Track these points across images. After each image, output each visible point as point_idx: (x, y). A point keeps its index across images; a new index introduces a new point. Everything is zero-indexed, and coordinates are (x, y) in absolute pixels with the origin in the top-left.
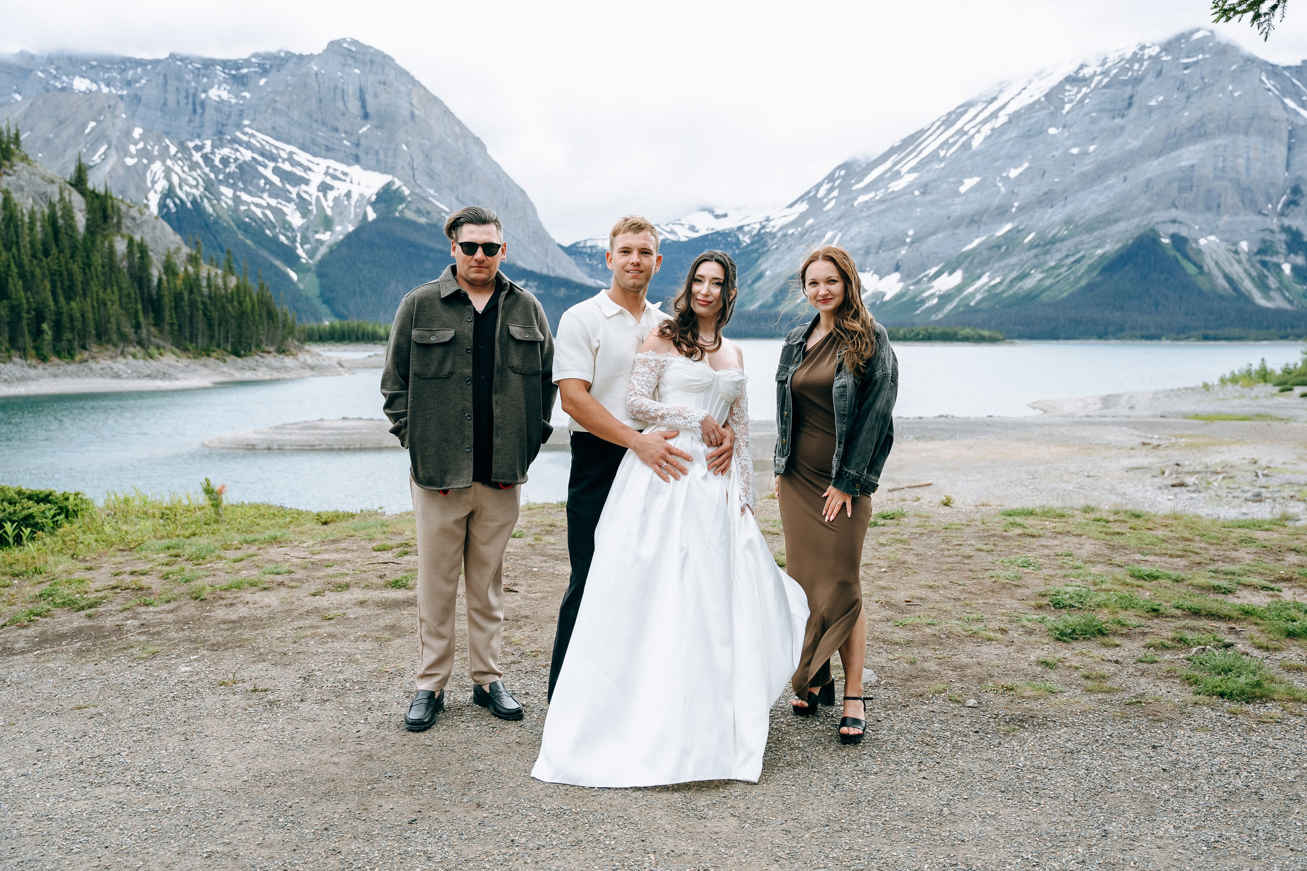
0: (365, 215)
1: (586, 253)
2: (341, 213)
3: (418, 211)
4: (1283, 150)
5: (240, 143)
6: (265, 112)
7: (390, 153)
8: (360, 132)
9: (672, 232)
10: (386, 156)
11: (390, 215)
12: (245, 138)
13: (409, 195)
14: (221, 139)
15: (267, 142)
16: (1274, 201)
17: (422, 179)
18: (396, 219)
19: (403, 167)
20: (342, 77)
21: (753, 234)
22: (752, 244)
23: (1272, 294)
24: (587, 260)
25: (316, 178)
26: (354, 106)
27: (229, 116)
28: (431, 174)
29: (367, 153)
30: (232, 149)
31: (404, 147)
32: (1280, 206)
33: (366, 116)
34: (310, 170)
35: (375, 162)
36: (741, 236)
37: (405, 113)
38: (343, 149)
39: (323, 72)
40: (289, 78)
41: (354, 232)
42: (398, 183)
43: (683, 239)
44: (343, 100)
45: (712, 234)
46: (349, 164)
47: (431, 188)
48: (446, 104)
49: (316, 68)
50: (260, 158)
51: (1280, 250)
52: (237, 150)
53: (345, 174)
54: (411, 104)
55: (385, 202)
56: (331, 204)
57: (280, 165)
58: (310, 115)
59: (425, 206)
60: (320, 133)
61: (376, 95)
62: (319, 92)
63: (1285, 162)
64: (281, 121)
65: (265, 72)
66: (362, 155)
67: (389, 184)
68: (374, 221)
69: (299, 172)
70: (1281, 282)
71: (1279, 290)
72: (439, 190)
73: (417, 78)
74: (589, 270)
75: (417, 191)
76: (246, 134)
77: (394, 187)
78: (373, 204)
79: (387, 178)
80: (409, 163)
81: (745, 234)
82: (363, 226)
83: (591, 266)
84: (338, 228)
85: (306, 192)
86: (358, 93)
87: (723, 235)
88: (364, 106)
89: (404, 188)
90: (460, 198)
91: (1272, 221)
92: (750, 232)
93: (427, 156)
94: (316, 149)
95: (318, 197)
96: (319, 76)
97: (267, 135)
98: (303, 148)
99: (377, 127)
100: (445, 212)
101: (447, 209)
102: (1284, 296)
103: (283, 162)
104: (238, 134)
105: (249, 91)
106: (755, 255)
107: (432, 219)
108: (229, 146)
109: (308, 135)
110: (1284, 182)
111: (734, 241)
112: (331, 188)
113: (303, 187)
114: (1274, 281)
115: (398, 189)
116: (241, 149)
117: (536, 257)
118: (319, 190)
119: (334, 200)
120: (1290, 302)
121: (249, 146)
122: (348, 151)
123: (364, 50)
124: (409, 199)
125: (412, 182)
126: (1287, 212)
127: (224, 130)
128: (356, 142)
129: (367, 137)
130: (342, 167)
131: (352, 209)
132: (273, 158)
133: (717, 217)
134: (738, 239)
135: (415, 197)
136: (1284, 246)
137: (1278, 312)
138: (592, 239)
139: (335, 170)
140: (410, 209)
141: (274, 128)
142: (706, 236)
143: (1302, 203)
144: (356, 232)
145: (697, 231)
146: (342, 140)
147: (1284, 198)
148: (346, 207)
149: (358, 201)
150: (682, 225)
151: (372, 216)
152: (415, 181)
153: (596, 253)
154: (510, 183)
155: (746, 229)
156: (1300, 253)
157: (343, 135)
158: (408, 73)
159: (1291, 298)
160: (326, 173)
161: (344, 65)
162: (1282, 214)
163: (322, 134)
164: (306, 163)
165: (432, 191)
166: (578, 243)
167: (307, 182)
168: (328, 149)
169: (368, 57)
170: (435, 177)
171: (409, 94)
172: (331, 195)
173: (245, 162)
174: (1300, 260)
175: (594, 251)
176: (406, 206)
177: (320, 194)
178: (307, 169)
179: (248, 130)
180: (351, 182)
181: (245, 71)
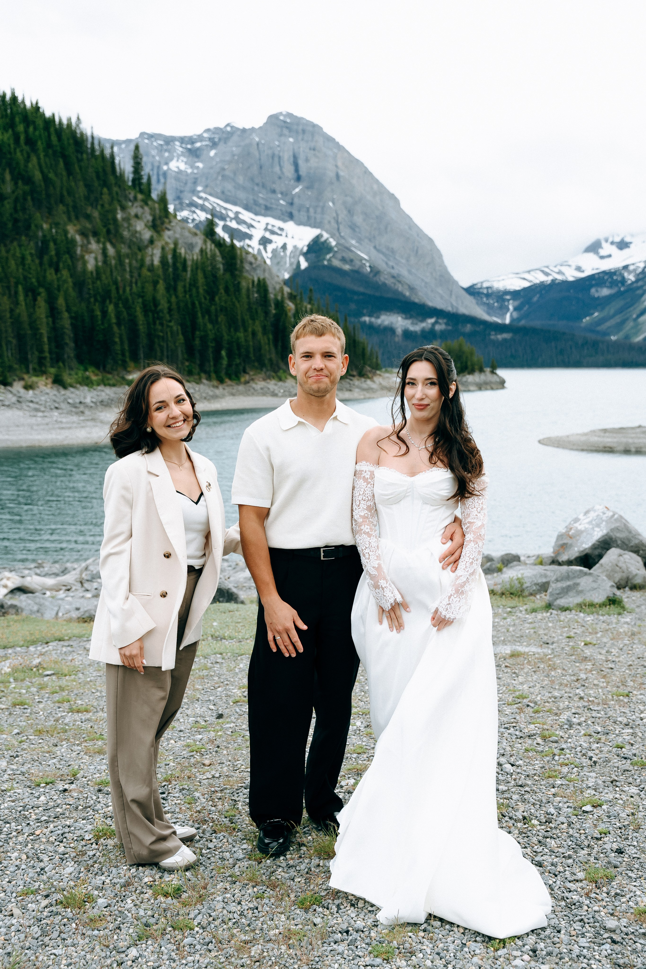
0: (299, 263)
1: (483, 293)
2: (278, 263)
3: (343, 260)
5: (196, 205)
6: (216, 179)
7: (319, 210)
8: (294, 192)
9: (560, 273)
10: (315, 213)
11: (320, 264)
12: (200, 202)
13: (336, 246)
14: (181, 204)
15: (218, 204)
17: (345, 232)
18: (324, 267)
19: (329, 222)
20: (279, 146)
21: (638, 272)
22: (637, 281)
24: (485, 299)
25: (257, 234)
26: (289, 170)
27: (186, 184)
28: (353, 227)
29: (299, 211)
30: (191, 211)
31: (331, 204)
33: (298, 179)
34: (252, 226)
35: (306, 218)
36: (626, 275)
37: (331, 174)
38: (279, 208)
39: (263, 142)
40: (234, 149)
41: (290, 278)
42: (326, 235)
43: (571, 279)
44: (280, 165)
45: (599, 273)
46: (285, 221)
47: (353, 238)
48: (366, 165)
49: (257, 139)
52: (194, 212)
53: (281, 229)
54: (337, 166)
55: (315, 252)
56: (270, 255)
57: (228, 223)
58: (252, 180)
59: (349, 255)
60: (261, 195)
61: (307, 160)
62: (260, 159)
64: (229, 186)
65: (214, 144)
66: (295, 213)
67: (318, 237)
68: (306, 269)
69: (244, 228)
72: (359, 240)
73: (341, 143)
74: (485, 308)
75: (342, 241)
76: (200, 198)
77: (323, 239)
78: (305, 255)
79: (316, 232)
80: (334, 218)
81: (630, 272)
82: (297, 273)
83: (488, 305)
85: (249, 246)
86: (292, 159)
87: (610, 274)
88: (297, 170)
89: (331, 240)
90: (378, 247)
92: (635, 270)
93: (349, 211)
94: (257, 209)
95: (259, 250)
96: (260, 146)
97: (218, 198)
98: (247, 208)
99: (308, 188)
100: (365, 260)
101: (366, 257)
103: (231, 221)
104: (195, 199)
105: (201, 162)
106: (639, 292)
107: (354, 266)
108: (188, 208)
109: (251, 197)
111: (619, 279)
112: (270, 242)
113: (247, 241)
115: (326, 241)
116: (198, 211)
117: (442, 297)
118: (260, 244)
119: (272, 252)
121: (203, 208)
122: (284, 209)
123: (298, 121)
124: (336, 249)
125: (337, 234)
127: (182, 196)
128: (290, 201)
129: (299, 197)
130: (278, 223)
131: (288, 259)
132: (223, 218)
133: (602, 257)
134: (623, 278)
135: (340, 247)
138: (488, 281)
139: (273, 226)
140: (336, 258)
141: (223, 192)
142: (593, 275)
145: (583, 271)
146: (278, 200)
148: (282, 258)
149: (292, 252)
150: (569, 266)
151: (304, 264)
152: (340, 233)
153: (492, 293)
154: (420, 232)
155: (631, 268)
157: (280, 196)
158: (334, 140)
160: (266, 229)
161: (281, 135)
164: (249, 221)
165: (353, 242)
166: (476, 284)
167: (250, 237)
168: (267, 208)
169: (300, 128)
170: (357, 230)
171: (335, 157)
172: (270, 247)
173: (200, 221)
175: (490, 291)
176: (333, 255)
177: (262, 247)
178: (250, 226)
179: (203, 195)
180: (286, 236)
181: (198, 145)
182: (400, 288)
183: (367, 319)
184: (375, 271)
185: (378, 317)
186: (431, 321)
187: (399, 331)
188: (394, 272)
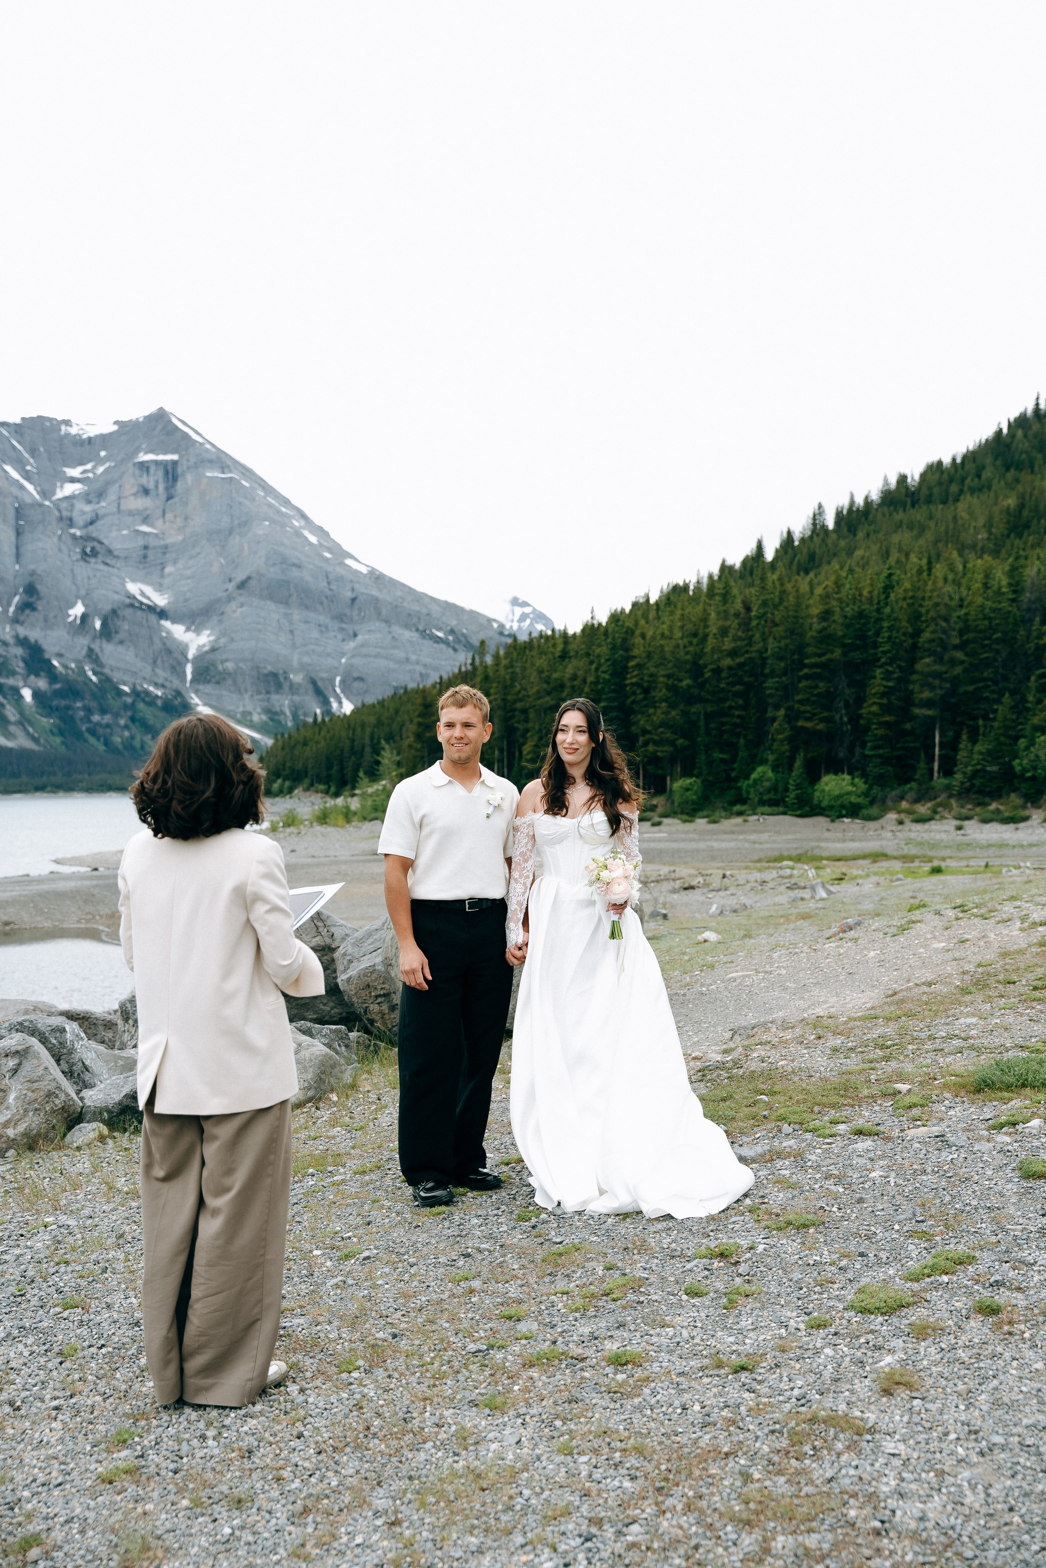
4: (12, 535)
16: (5, 602)
23: (12, 728)
32: (12, 609)
51: (17, 669)
63: (14, 551)
70: (21, 713)
71: (19, 723)
91: (4, 629)
102: (28, 733)
110: (15, 577)
114: (13, 711)
120: (35, 740)
126: (22, 618)
136: (21, 664)
137: (22, 754)
143: (40, 608)
147: (16, 599)
156: (42, 674)
159: (36, 735)
162: (16, 621)
174: (42, 684)
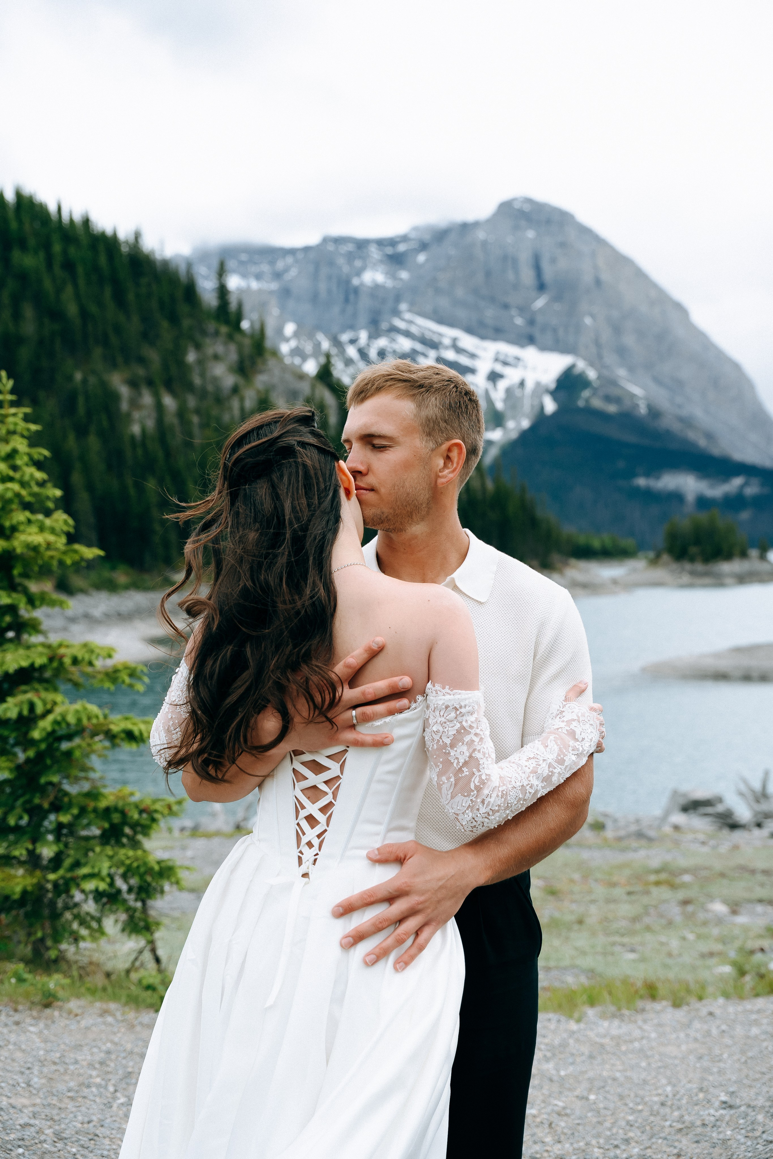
0: (543, 407)
2: (514, 406)
3: (608, 399)
5: (399, 331)
6: (426, 292)
7: (571, 329)
8: (535, 307)
10: (566, 333)
11: (573, 405)
12: (403, 325)
13: (596, 379)
14: (377, 329)
15: (428, 328)
17: (610, 358)
18: (579, 409)
19: (586, 345)
20: (513, 243)
25: (484, 366)
26: (527, 276)
27: (384, 302)
28: (622, 352)
29: (543, 332)
30: (390, 339)
31: (588, 320)
33: (541, 287)
34: (477, 356)
35: (554, 341)
37: (588, 279)
38: (515, 328)
39: (491, 240)
40: (452, 251)
41: (530, 428)
42: (581, 365)
44: (515, 270)
46: (522, 346)
47: (621, 367)
48: (639, 264)
49: (483, 236)
50: (419, 347)
52: (395, 340)
53: (518, 359)
54: (596, 268)
55: (567, 389)
56: (502, 395)
57: (443, 353)
58: (476, 291)
59: (614, 392)
60: (488, 313)
61: (553, 260)
62: (487, 263)
64: (444, 302)
65: (424, 247)
66: (537, 335)
67: (572, 367)
68: (553, 414)
69: (464, 360)
72: (631, 369)
75: (606, 373)
76: (403, 320)
77: (578, 371)
78: (552, 393)
79: (569, 360)
80: (594, 340)
82: (541, 420)
84: (511, 424)
86: (532, 261)
88: (539, 275)
89: (590, 371)
90: (658, 377)
93: (616, 329)
94: (485, 331)
95: (486, 389)
96: (487, 245)
97: (427, 318)
98: (470, 330)
99: (555, 299)
100: (640, 397)
101: (640, 394)
103: (447, 350)
104: (397, 321)
105: (407, 271)
107: (623, 406)
108: (387, 335)
109: (474, 315)
112: (502, 376)
115: (582, 373)
116: (399, 338)
118: (487, 380)
119: (505, 391)
121: (407, 334)
122: (520, 329)
123: (541, 208)
124: (596, 384)
125: (598, 363)
127: (380, 317)
128: (531, 319)
129: (543, 312)
130: (514, 350)
131: (527, 401)
132: (435, 346)
135: (602, 381)
139: (506, 355)
140: (597, 396)
141: (436, 310)
144: (533, 428)
146: (512, 318)
148: (519, 399)
149: (533, 390)
151: (550, 406)
152: (602, 361)
154: (721, 356)
157: (514, 312)
158: (591, 230)
160: (496, 360)
161: (516, 228)
163: (490, 313)
164: (471, 349)
165: (622, 373)
167: (474, 371)
168: (497, 330)
169: (543, 217)
170: (627, 354)
171: (594, 256)
172: (502, 385)
173: (404, 353)
176: (594, 394)
177: (489, 386)
178: (473, 356)
179: (408, 316)
180: (525, 367)
181: (402, 248)
182: (691, 435)
183: (641, 482)
184: (654, 413)
185: (658, 478)
186: (737, 482)
187: (690, 497)
188: (684, 412)
